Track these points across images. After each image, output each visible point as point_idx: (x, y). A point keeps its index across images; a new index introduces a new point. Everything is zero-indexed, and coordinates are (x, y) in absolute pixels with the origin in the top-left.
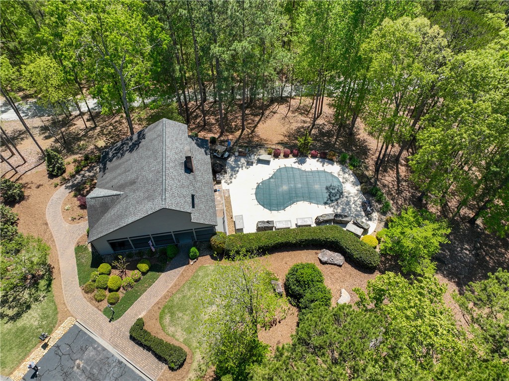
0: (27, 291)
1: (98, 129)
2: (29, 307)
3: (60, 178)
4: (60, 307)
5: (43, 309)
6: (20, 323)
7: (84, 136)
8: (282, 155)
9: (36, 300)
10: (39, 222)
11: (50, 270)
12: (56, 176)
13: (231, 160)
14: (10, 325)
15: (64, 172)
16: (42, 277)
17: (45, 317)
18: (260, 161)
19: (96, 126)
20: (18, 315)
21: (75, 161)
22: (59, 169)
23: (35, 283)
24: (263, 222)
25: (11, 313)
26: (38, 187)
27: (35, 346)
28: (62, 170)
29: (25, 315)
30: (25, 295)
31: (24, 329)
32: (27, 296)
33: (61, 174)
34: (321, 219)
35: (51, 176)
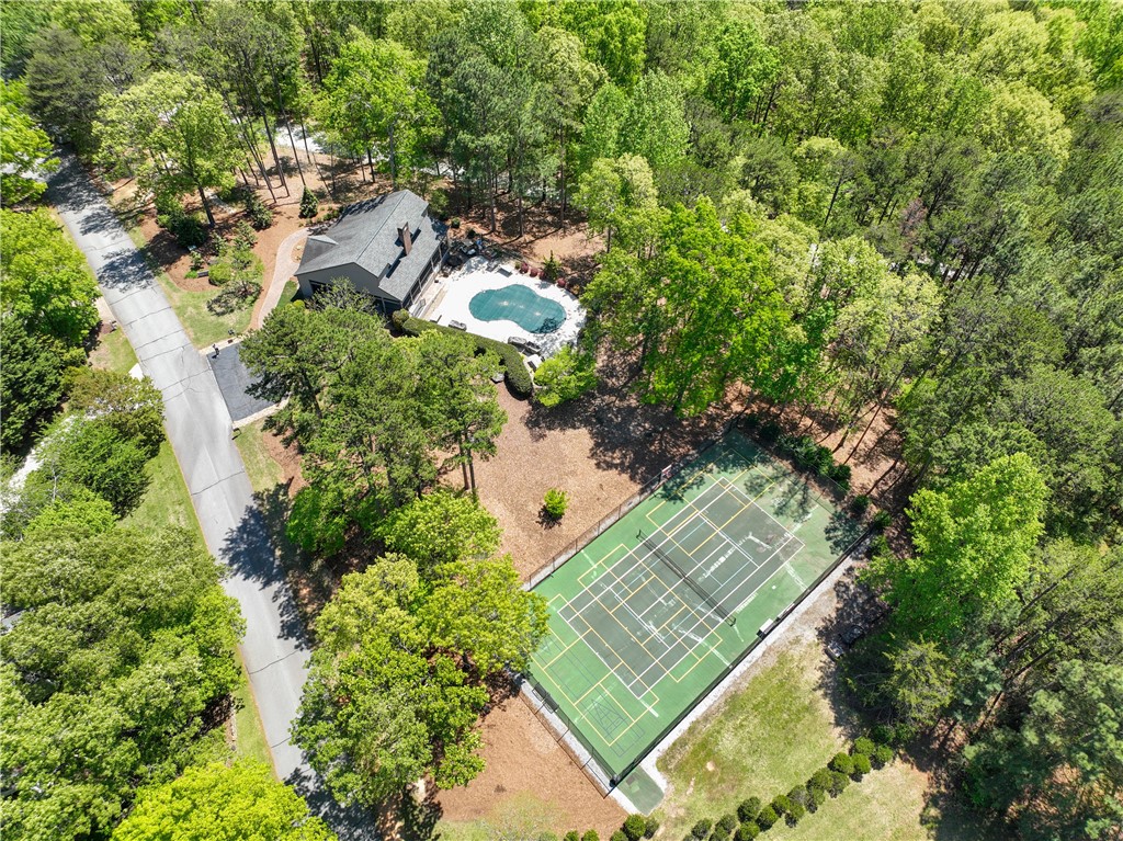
0: (236, 300)
1: (376, 186)
2: (232, 311)
3: (308, 220)
4: (253, 319)
5: (241, 316)
6: (222, 319)
7: (357, 188)
8: (529, 273)
9: (240, 308)
10: (271, 251)
11: (259, 291)
12: (305, 217)
13: (474, 261)
14: (214, 318)
15: (315, 216)
16: (251, 295)
17: (240, 322)
18: (502, 271)
19: (374, 182)
20: (223, 313)
21: (330, 209)
22: (310, 210)
23: (245, 294)
24: (456, 322)
25: (219, 310)
26: (289, 218)
27: (224, 339)
28: (313, 213)
29: (227, 316)
30: (234, 302)
31: (222, 324)
32: (234, 303)
33: (311, 217)
34: (512, 340)
35: (302, 216)
